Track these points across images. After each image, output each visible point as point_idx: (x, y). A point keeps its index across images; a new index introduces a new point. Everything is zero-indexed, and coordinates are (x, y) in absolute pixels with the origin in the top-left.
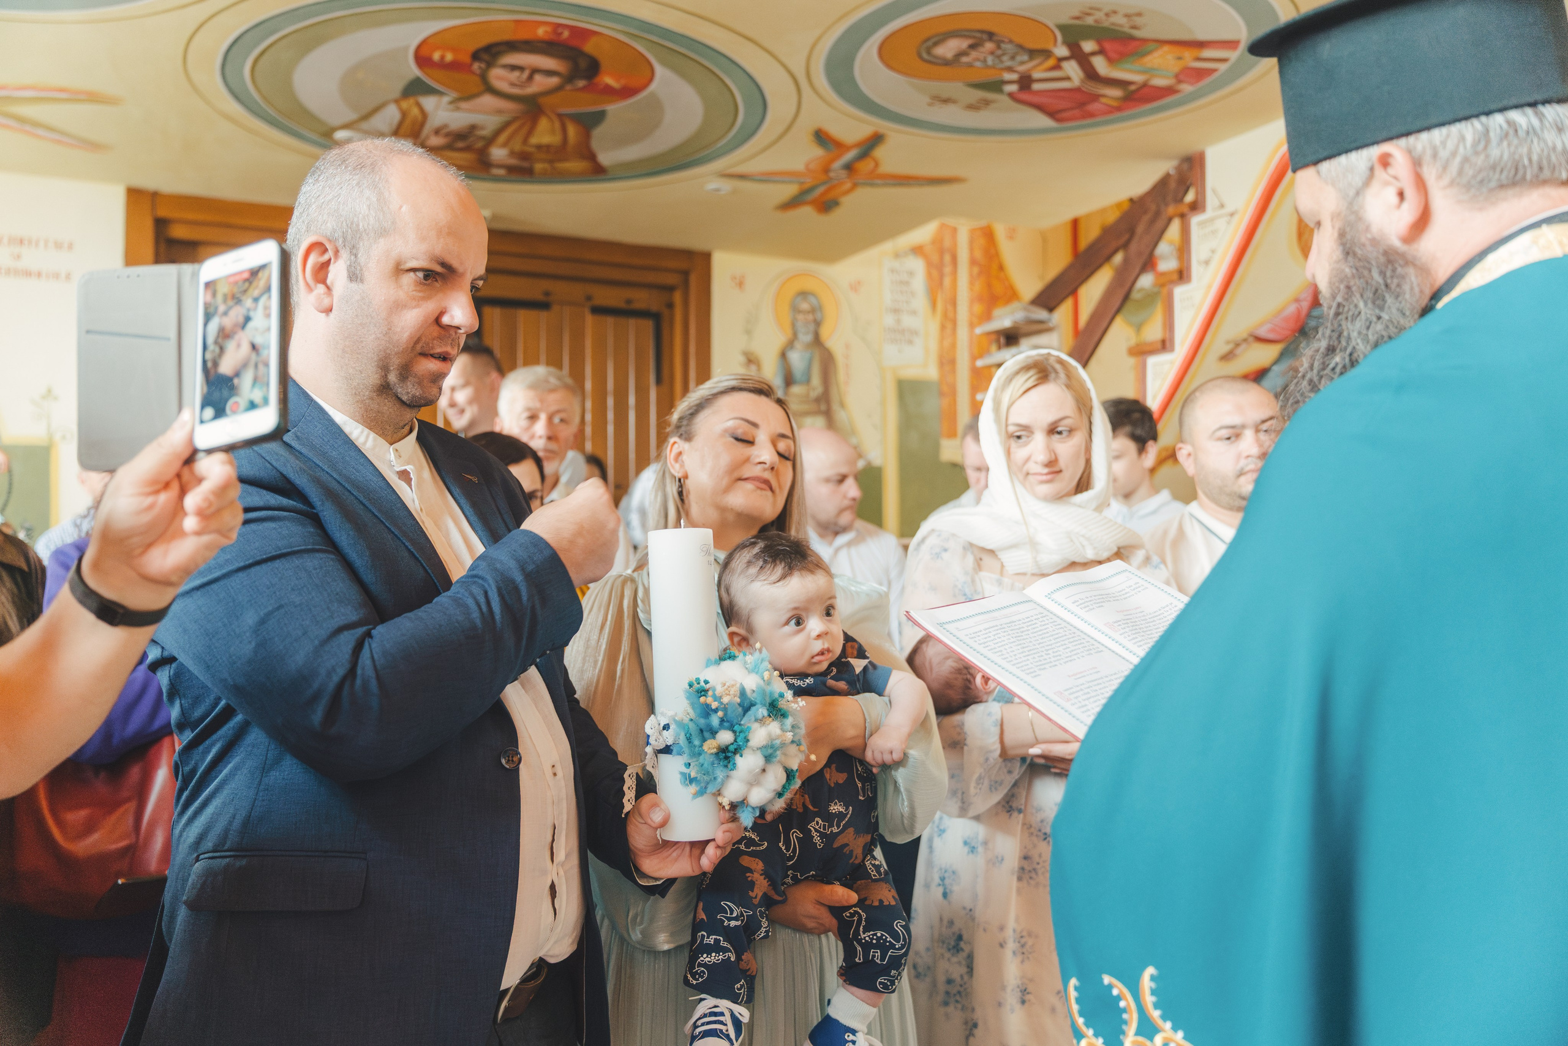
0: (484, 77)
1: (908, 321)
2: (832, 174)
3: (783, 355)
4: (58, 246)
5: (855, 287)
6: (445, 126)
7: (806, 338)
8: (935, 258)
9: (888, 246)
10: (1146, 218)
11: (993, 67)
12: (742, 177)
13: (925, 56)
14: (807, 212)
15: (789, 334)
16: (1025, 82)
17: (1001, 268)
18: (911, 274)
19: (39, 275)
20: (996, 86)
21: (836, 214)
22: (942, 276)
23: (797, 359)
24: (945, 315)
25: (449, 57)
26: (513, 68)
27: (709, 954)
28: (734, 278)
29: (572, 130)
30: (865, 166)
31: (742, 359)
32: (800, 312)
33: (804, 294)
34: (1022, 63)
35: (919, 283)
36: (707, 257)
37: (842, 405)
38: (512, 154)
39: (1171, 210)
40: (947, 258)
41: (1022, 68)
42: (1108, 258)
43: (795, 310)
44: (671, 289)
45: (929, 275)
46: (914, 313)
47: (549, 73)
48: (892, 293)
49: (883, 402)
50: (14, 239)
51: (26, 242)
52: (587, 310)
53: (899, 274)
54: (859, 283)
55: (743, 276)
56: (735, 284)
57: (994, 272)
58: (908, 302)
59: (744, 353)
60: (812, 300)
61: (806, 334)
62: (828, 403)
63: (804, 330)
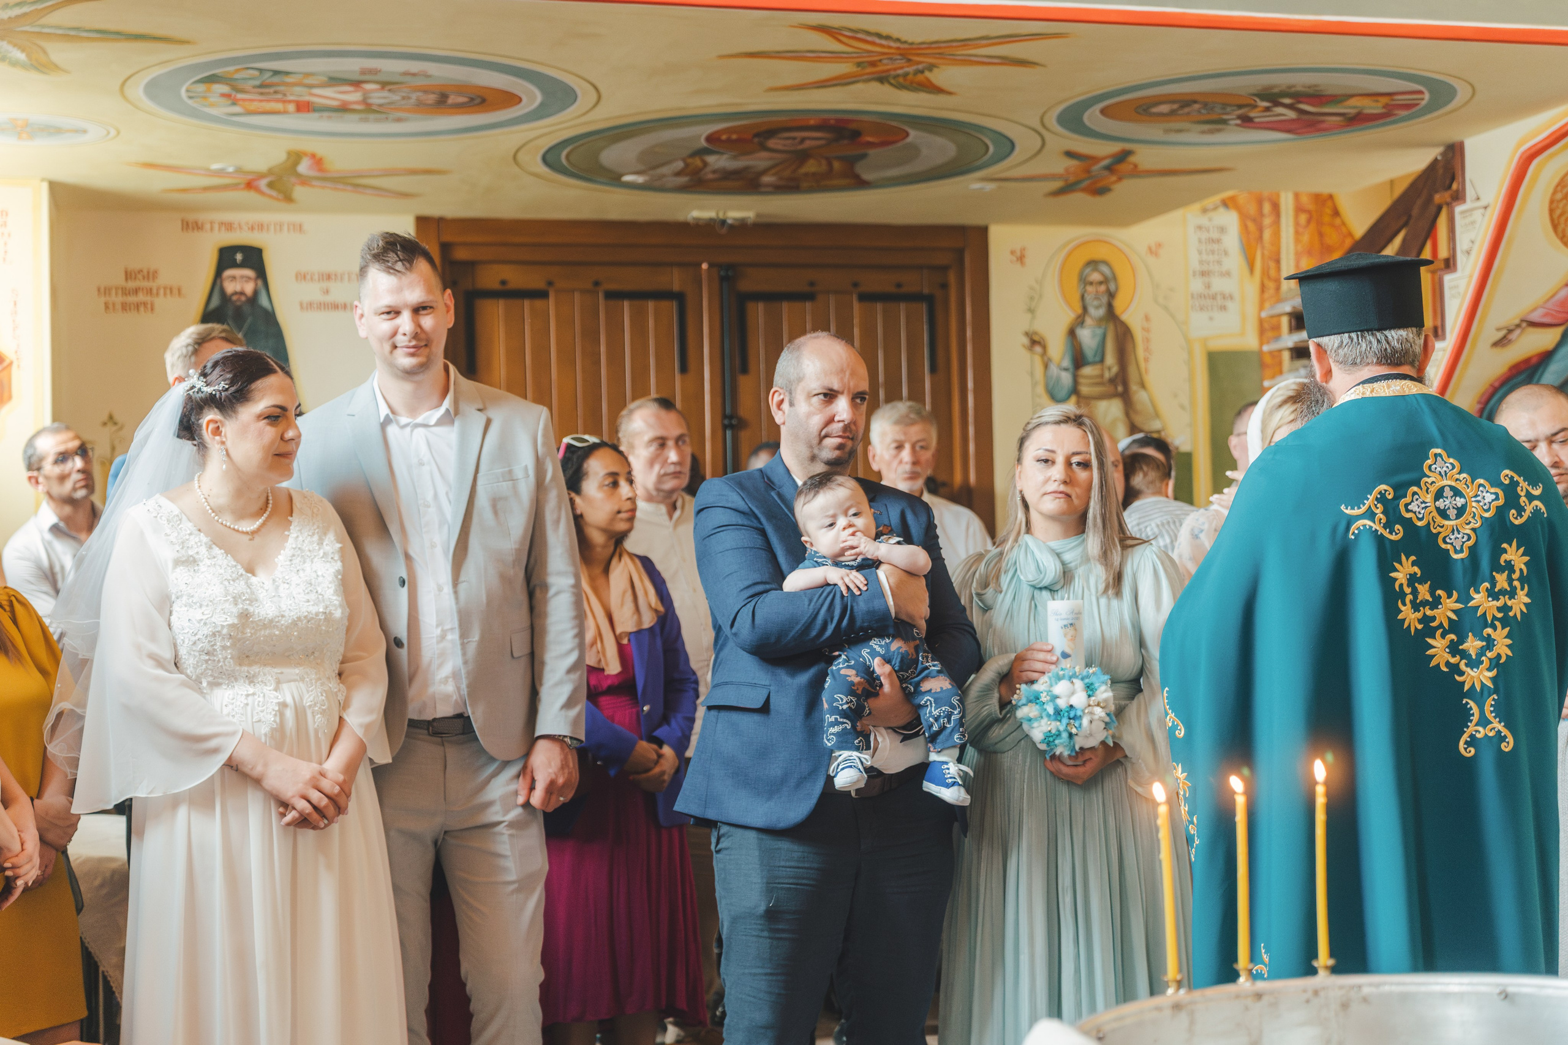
0: (762, 144)
1: (1219, 284)
2: (1093, 174)
3: (1072, 333)
5: (1155, 250)
6: (723, 168)
7: (1097, 312)
8: (1252, 209)
13: (1143, 112)
14: (1080, 195)
15: (1080, 311)
17: (1336, 213)
18: (1222, 230)
21: (1112, 195)
22: (1261, 230)
24: (1265, 273)
26: (787, 138)
28: (1013, 252)
29: (837, 164)
30: (1124, 167)
31: (1025, 341)
32: (1091, 283)
33: (1093, 264)
35: (1232, 240)
36: (982, 232)
37: (1143, 385)
38: (780, 179)
40: (1267, 208)
43: (1084, 281)
44: (944, 269)
45: (1244, 228)
46: (1228, 274)
47: (818, 139)
48: (1200, 253)
49: (1191, 379)
50: (323, 275)
51: (333, 277)
52: (855, 297)
53: (1208, 231)
54: (1159, 245)
55: (1023, 250)
56: (1015, 259)
57: (1327, 219)
58: (1219, 262)
59: (1027, 334)
60: (1104, 269)
61: (1097, 307)
62: (1125, 384)
63: (1096, 303)
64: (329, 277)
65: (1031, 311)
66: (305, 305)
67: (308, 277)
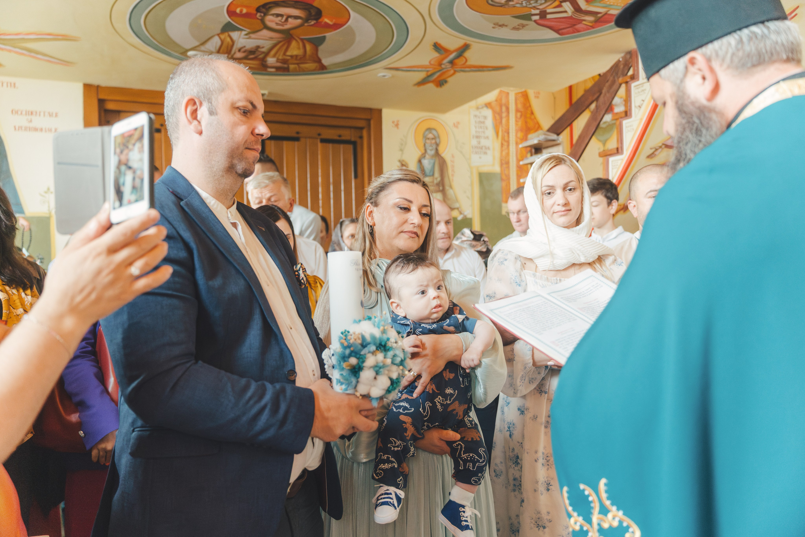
0: (262, 21)
1: (484, 142)
2: (443, 66)
3: (420, 161)
4: (50, 115)
5: (456, 125)
6: (245, 47)
7: (431, 152)
8: (498, 109)
9: (473, 103)
10: (607, 84)
11: (526, 7)
12: (397, 69)
13: (490, 2)
14: (431, 86)
15: (423, 151)
16: (543, 14)
17: (532, 113)
18: (485, 117)
19: (41, 130)
20: (528, 17)
21: (446, 87)
22: (501, 119)
23: (426, 163)
24: (503, 138)
25: (245, 11)
26: (278, 15)
27: (384, 464)
28: (393, 122)
29: (308, 47)
30: (460, 61)
31: (399, 164)
32: (428, 139)
33: (429, 130)
34: (541, 4)
35: (489, 122)
36: (380, 111)
37: (451, 187)
38: (278, 61)
39: (621, 80)
40: (504, 109)
41: (541, 7)
42: (588, 106)
43: (425, 138)
44: (361, 129)
45: (495, 118)
46: (487, 138)
47: (296, 17)
48: (476, 127)
49: (472, 185)
50: (29, 112)
51: (34, 113)
52: (319, 141)
53: (479, 118)
54: (458, 123)
55: (398, 121)
56: (394, 125)
57: (528, 115)
58: (484, 132)
59: (399, 161)
60: (434, 132)
61: (431, 150)
62: (443, 186)
63: (430, 148)
64: (32, 113)
65: (401, 150)
66: (17, 128)
67: (19, 113)
